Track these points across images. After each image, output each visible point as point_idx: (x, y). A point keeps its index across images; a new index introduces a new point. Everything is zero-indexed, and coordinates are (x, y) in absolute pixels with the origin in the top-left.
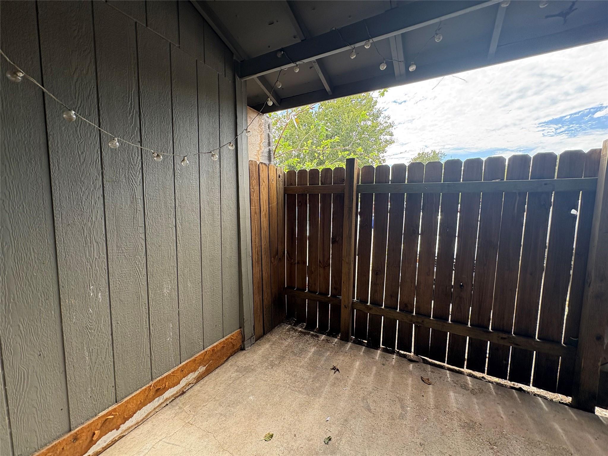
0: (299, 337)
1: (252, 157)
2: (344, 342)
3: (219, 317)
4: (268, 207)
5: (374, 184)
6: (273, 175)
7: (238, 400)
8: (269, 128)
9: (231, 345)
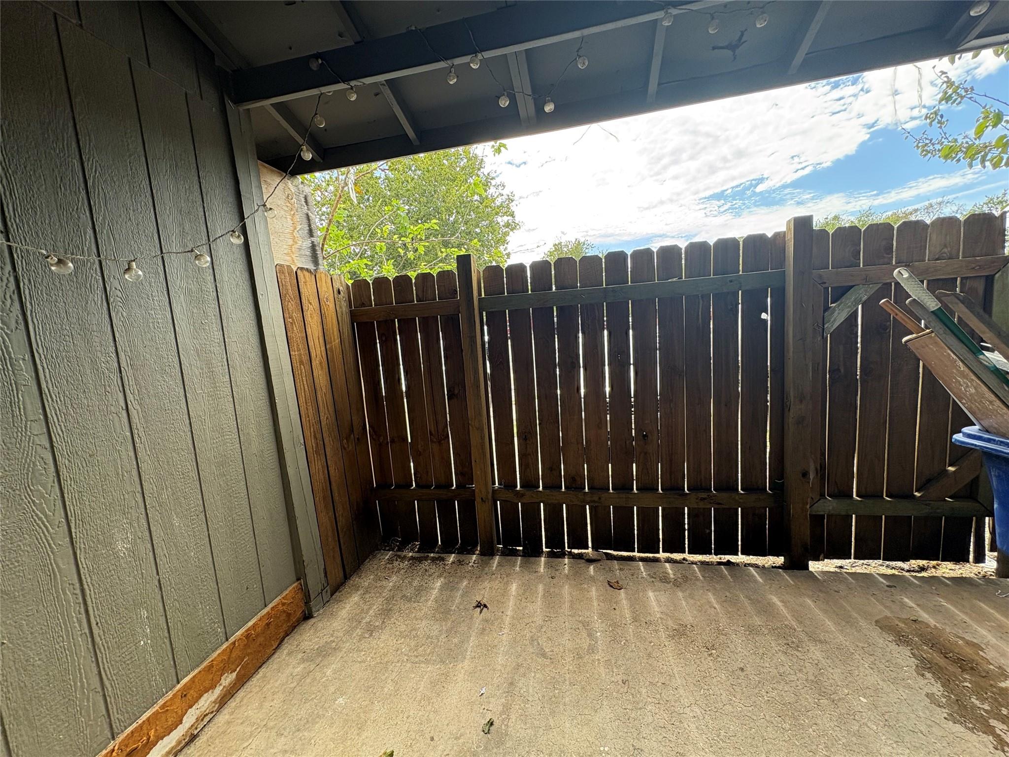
0: (411, 567)
1: (281, 258)
2: (487, 557)
3: (252, 570)
4: (323, 348)
5: (506, 294)
6: (326, 290)
7: (316, 712)
8: (306, 202)
9: (284, 617)
